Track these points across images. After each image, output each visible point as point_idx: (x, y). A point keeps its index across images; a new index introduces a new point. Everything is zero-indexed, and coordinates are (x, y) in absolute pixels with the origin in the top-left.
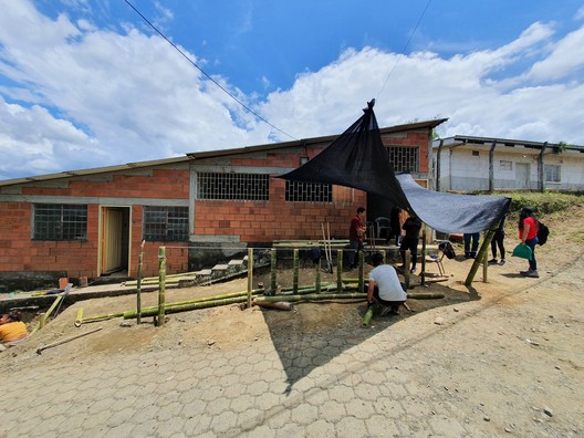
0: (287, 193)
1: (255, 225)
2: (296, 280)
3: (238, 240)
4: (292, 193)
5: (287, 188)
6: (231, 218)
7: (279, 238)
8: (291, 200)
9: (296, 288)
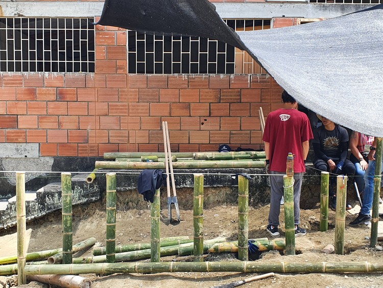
0: (132, 57)
1: (69, 124)
2: (111, 233)
3: (36, 153)
4: (141, 58)
5: (131, 47)
6: (20, 109)
7: (118, 148)
8: (141, 71)
9: (111, 247)
